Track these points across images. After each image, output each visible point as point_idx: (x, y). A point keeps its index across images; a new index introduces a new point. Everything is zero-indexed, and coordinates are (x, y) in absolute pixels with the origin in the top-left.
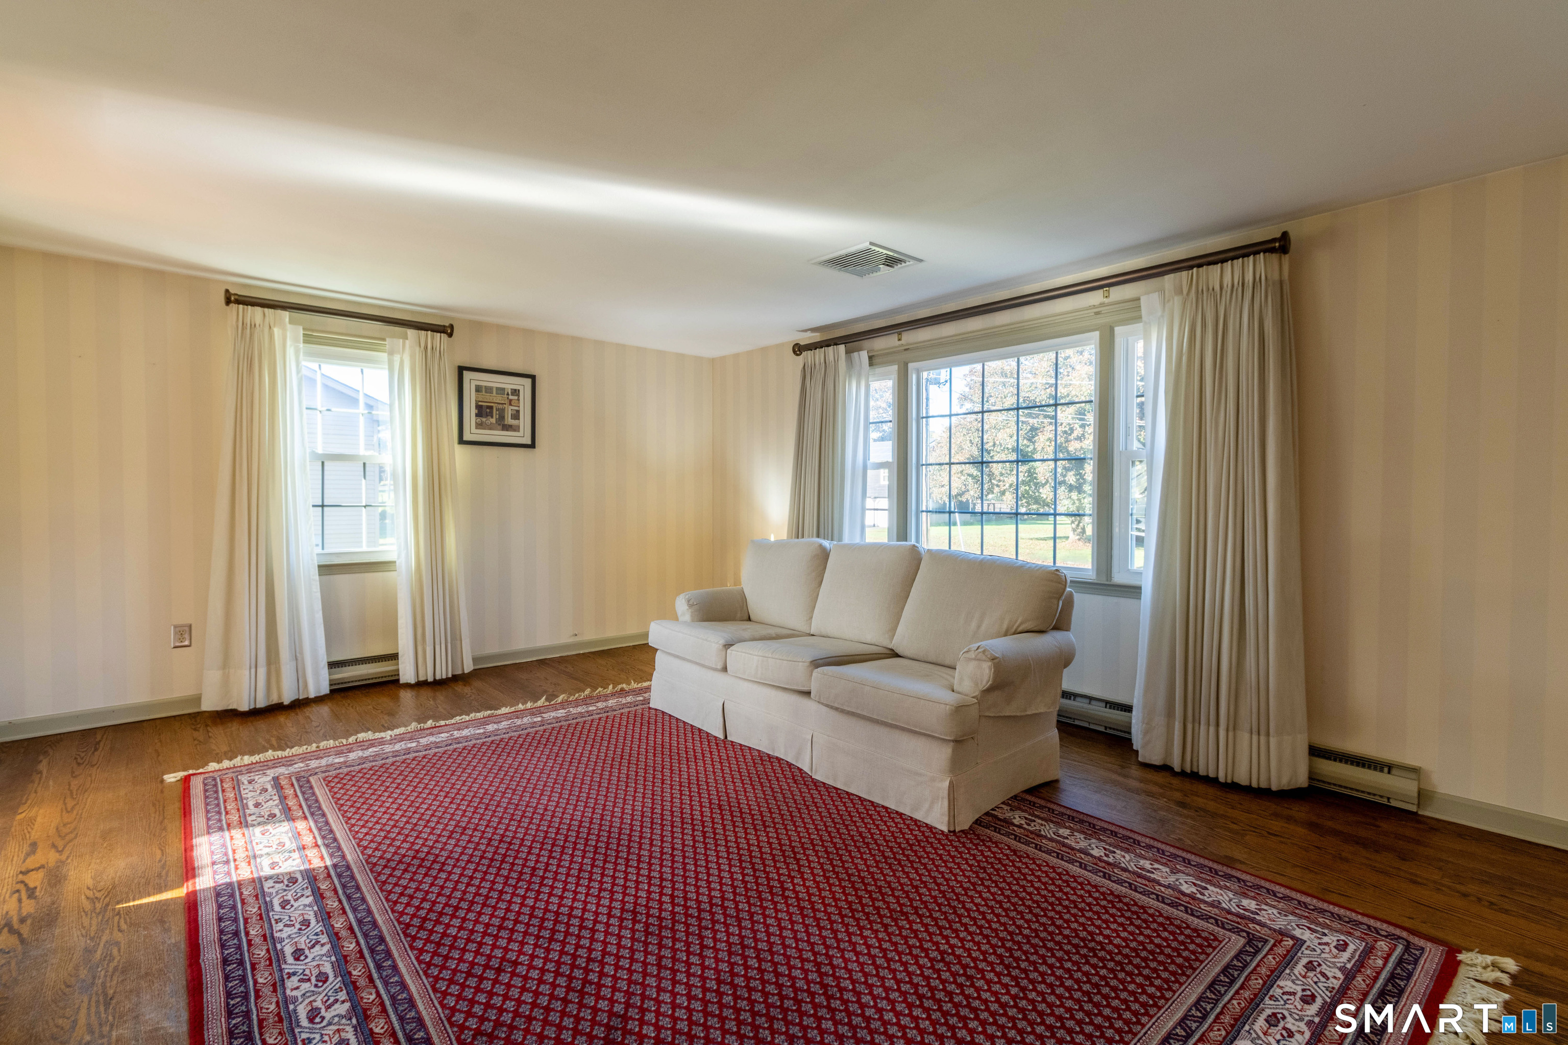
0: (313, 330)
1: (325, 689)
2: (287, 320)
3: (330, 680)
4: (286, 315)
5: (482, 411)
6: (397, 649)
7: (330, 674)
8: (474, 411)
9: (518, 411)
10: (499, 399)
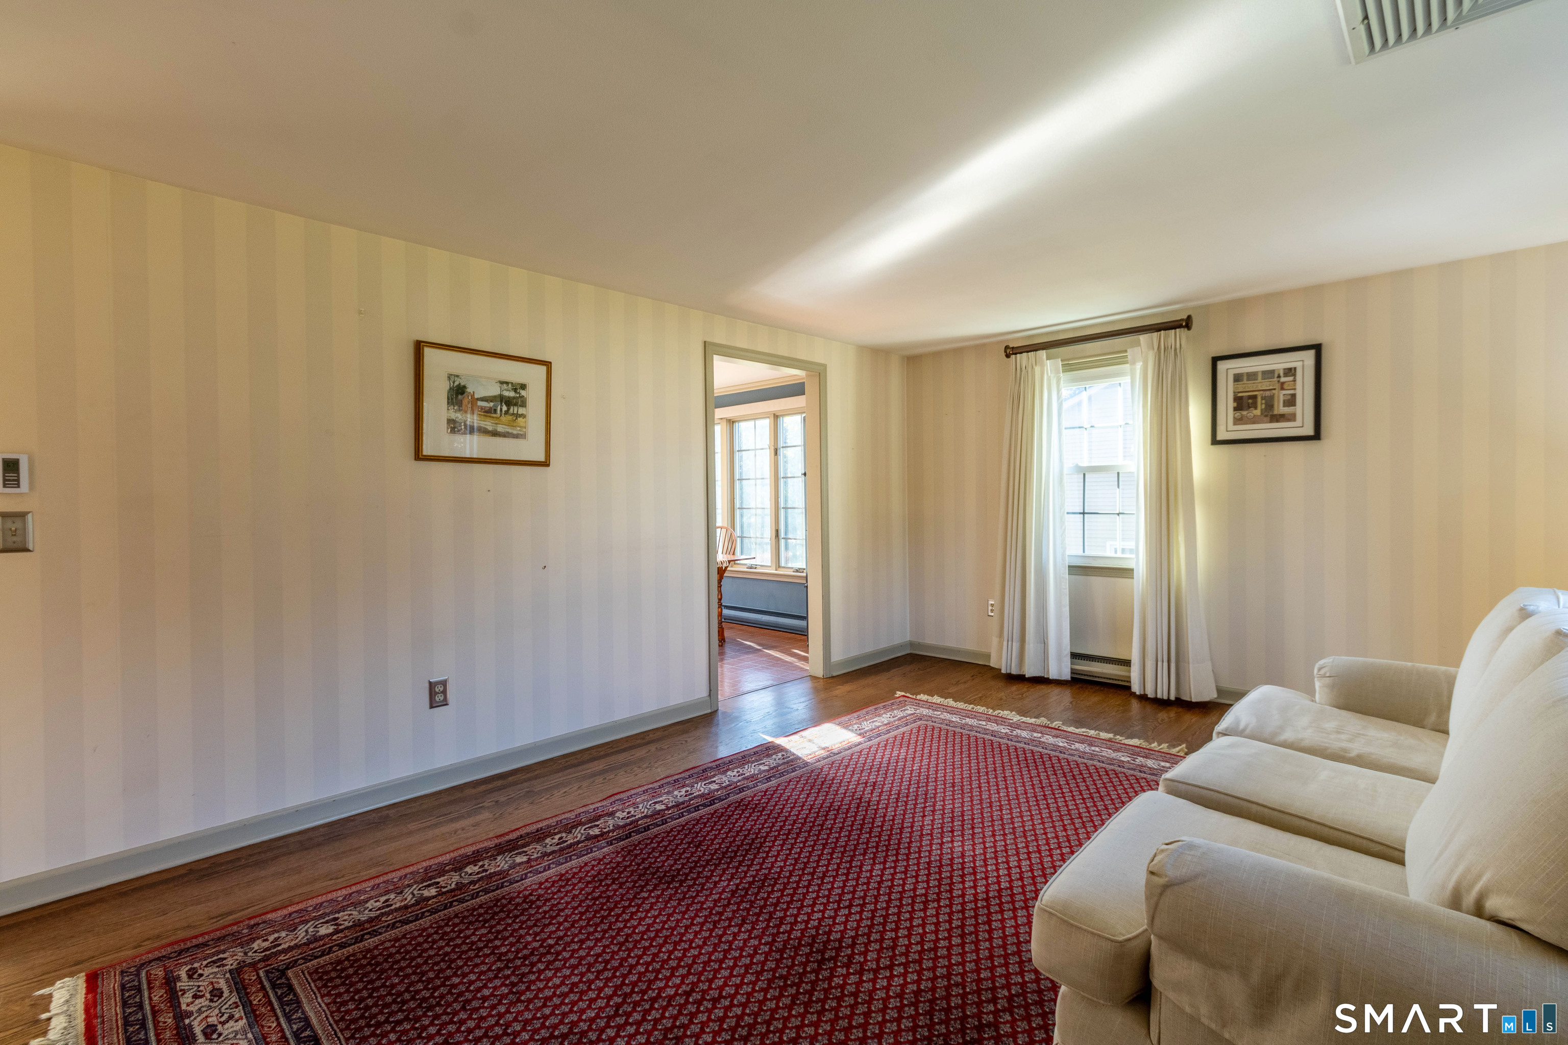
0: (1069, 360)
1: (1066, 675)
2: (1045, 357)
3: (1072, 669)
4: (1043, 354)
5: (1242, 403)
6: (1131, 656)
7: (1072, 664)
8: (1231, 404)
9: (1294, 396)
10: (1266, 385)
